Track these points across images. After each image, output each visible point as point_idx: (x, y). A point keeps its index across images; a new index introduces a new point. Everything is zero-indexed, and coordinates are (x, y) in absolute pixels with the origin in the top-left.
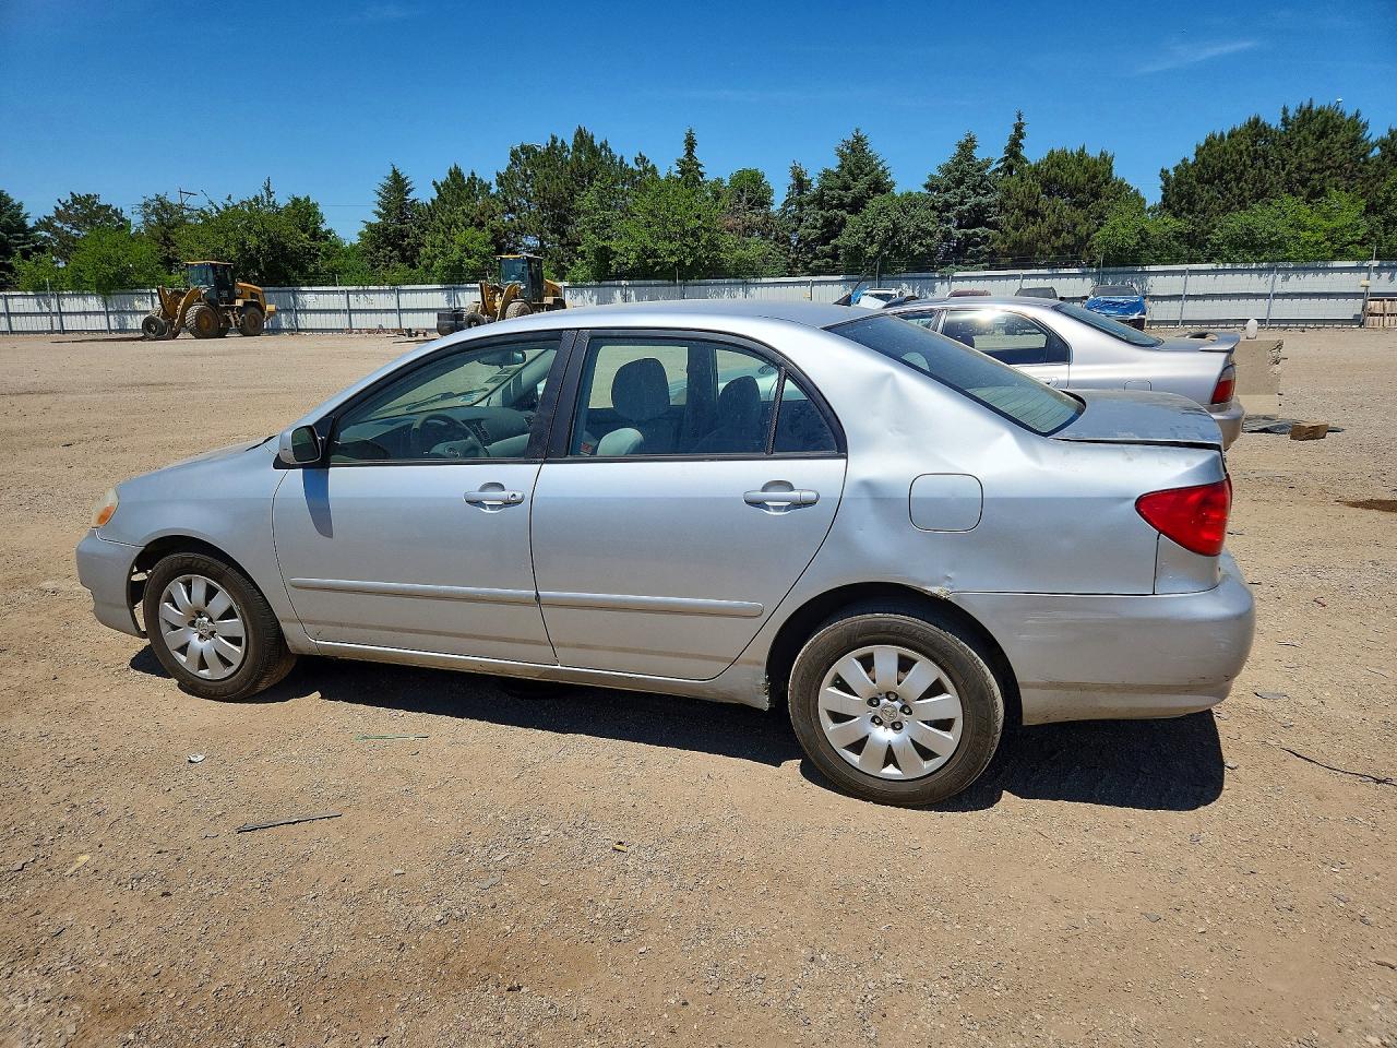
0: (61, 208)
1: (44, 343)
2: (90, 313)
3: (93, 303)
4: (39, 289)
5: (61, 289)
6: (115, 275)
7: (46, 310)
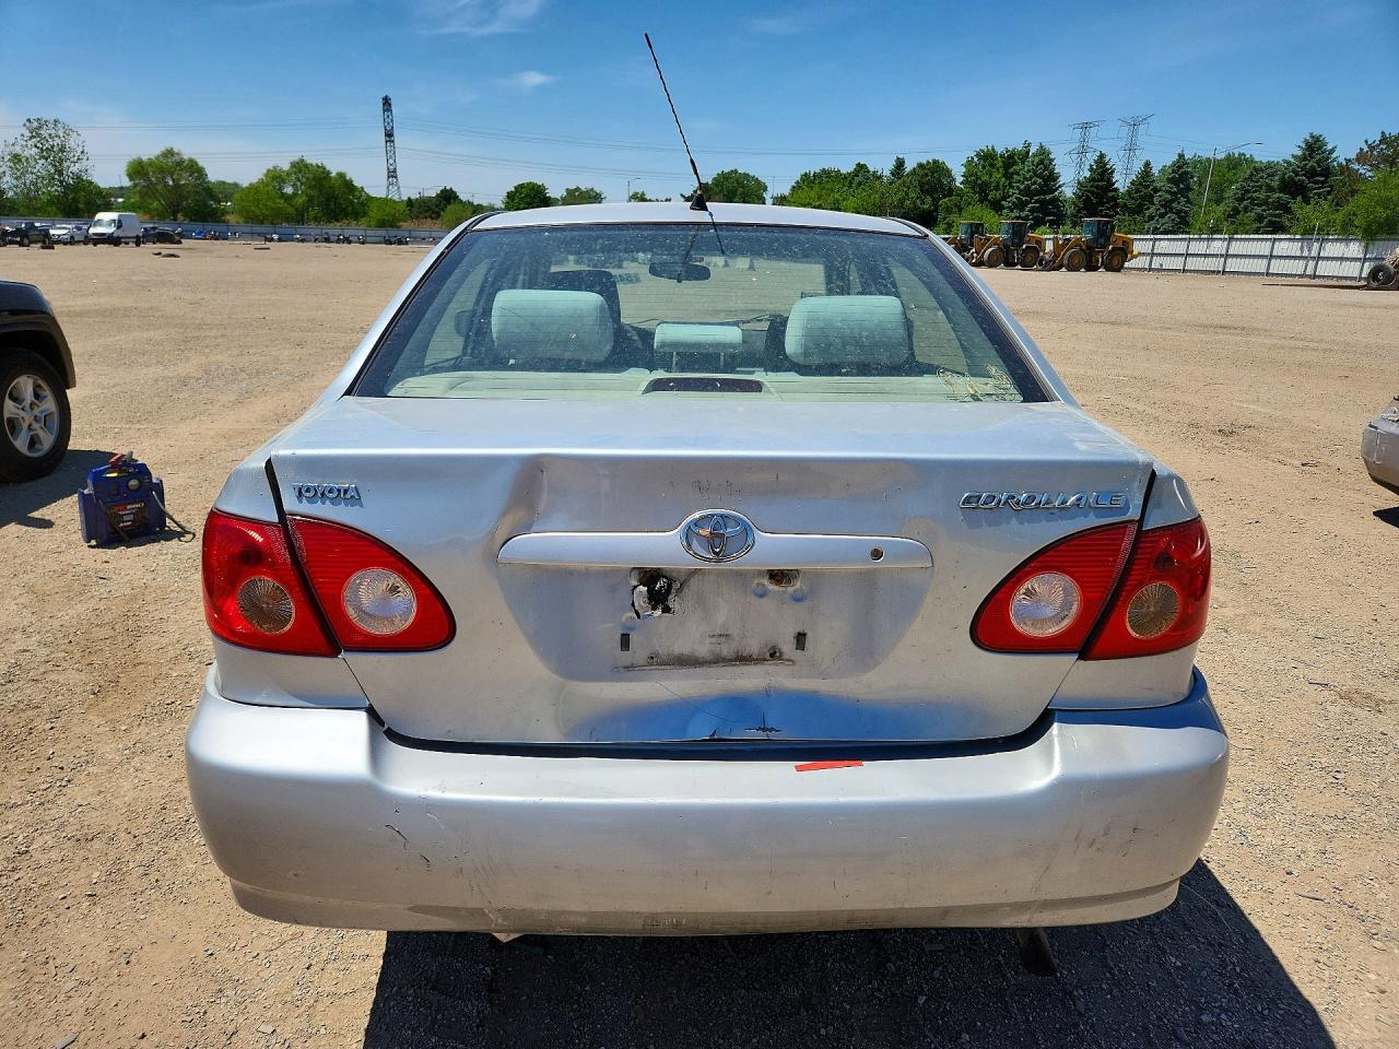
0: (1366, 149)
1: (1255, 285)
2: (1347, 259)
3: (1355, 249)
4: (1307, 233)
5: (1328, 234)
6: (1387, 218)
7: (1306, 254)
